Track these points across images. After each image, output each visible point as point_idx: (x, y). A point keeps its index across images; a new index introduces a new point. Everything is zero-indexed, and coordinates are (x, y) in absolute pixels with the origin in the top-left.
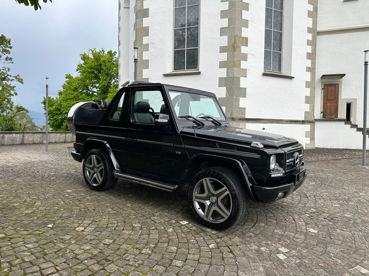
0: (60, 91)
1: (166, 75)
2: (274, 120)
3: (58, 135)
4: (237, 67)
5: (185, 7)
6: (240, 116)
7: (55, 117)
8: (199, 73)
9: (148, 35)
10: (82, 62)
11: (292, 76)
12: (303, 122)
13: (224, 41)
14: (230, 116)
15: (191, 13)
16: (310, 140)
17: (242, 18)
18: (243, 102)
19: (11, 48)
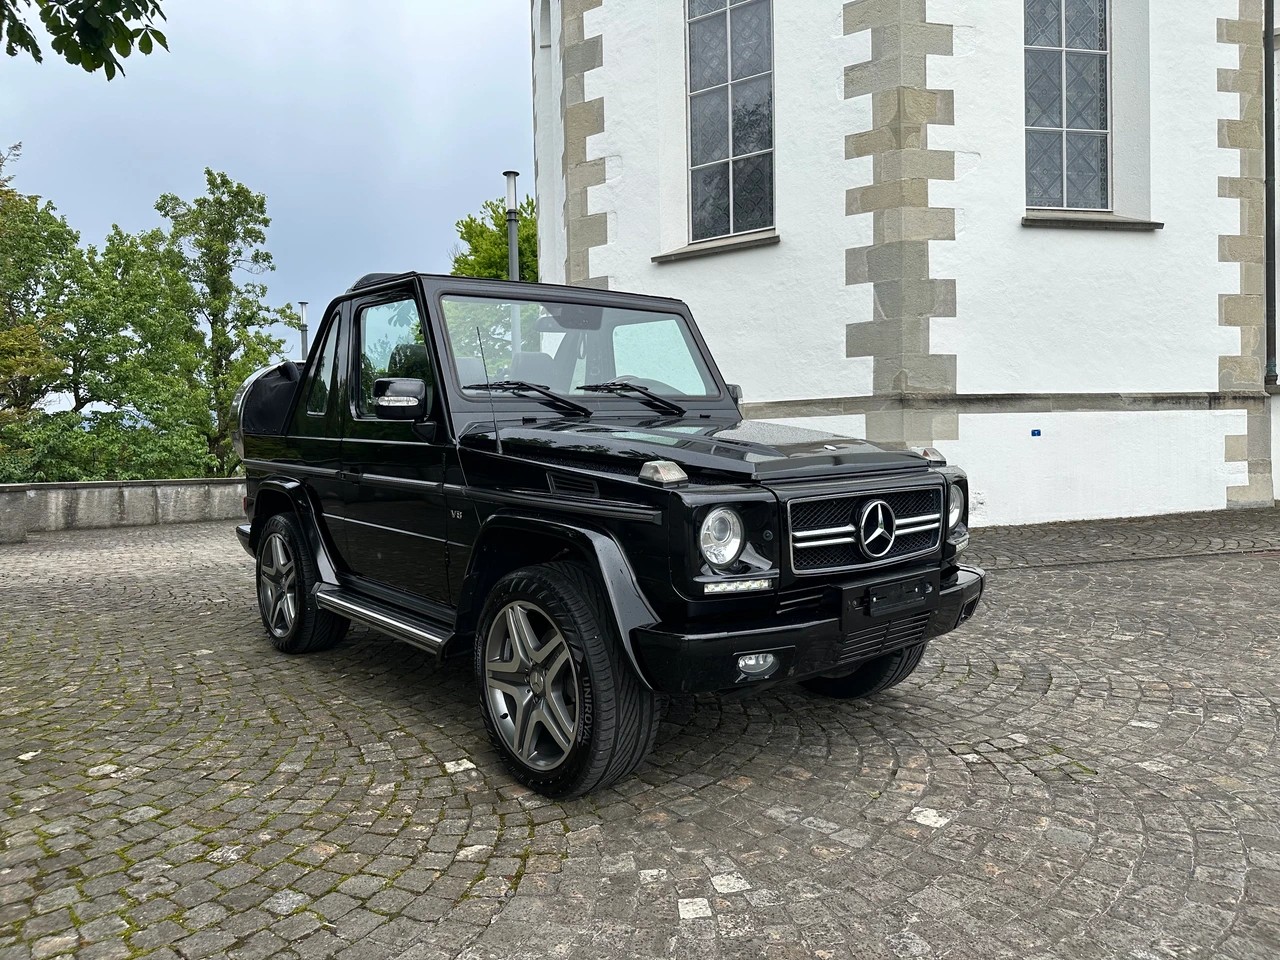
1: (663, 261)
2: (1081, 396)
4: (913, 205)
5: (725, 12)
6: (934, 388)
8: (774, 241)
9: (600, 128)
10: (465, 248)
11: (1153, 220)
12: (1214, 400)
13: (861, 113)
14: (894, 388)
15: (743, 30)
16: (1249, 472)
17: (925, 21)
18: (942, 336)
19: (266, 222)
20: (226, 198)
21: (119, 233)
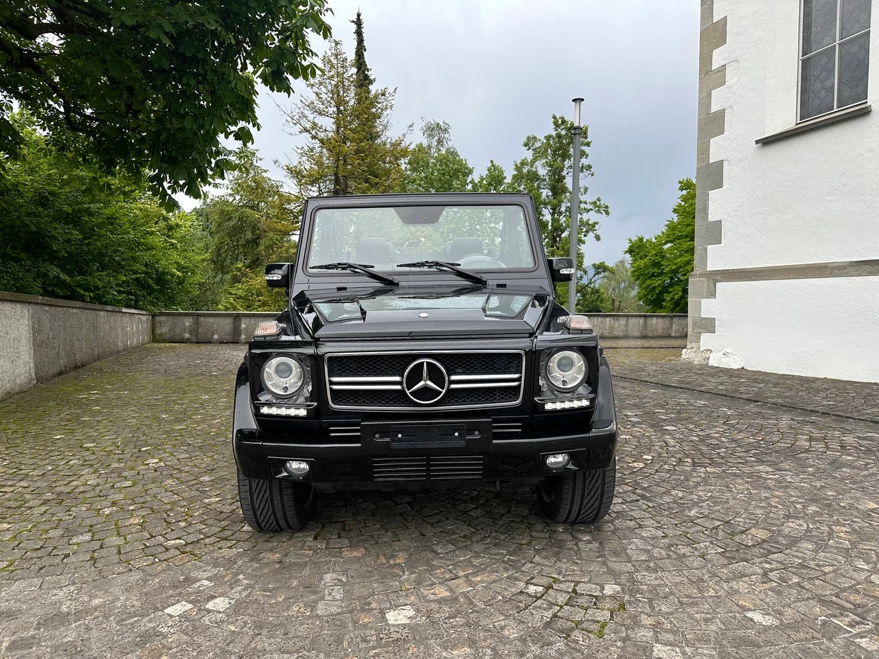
0: (670, 221)
3: (608, 321)
7: (648, 282)
8: (866, 113)
9: (724, 41)
19: (588, 144)
20: (563, 132)
21: (493, 166)
